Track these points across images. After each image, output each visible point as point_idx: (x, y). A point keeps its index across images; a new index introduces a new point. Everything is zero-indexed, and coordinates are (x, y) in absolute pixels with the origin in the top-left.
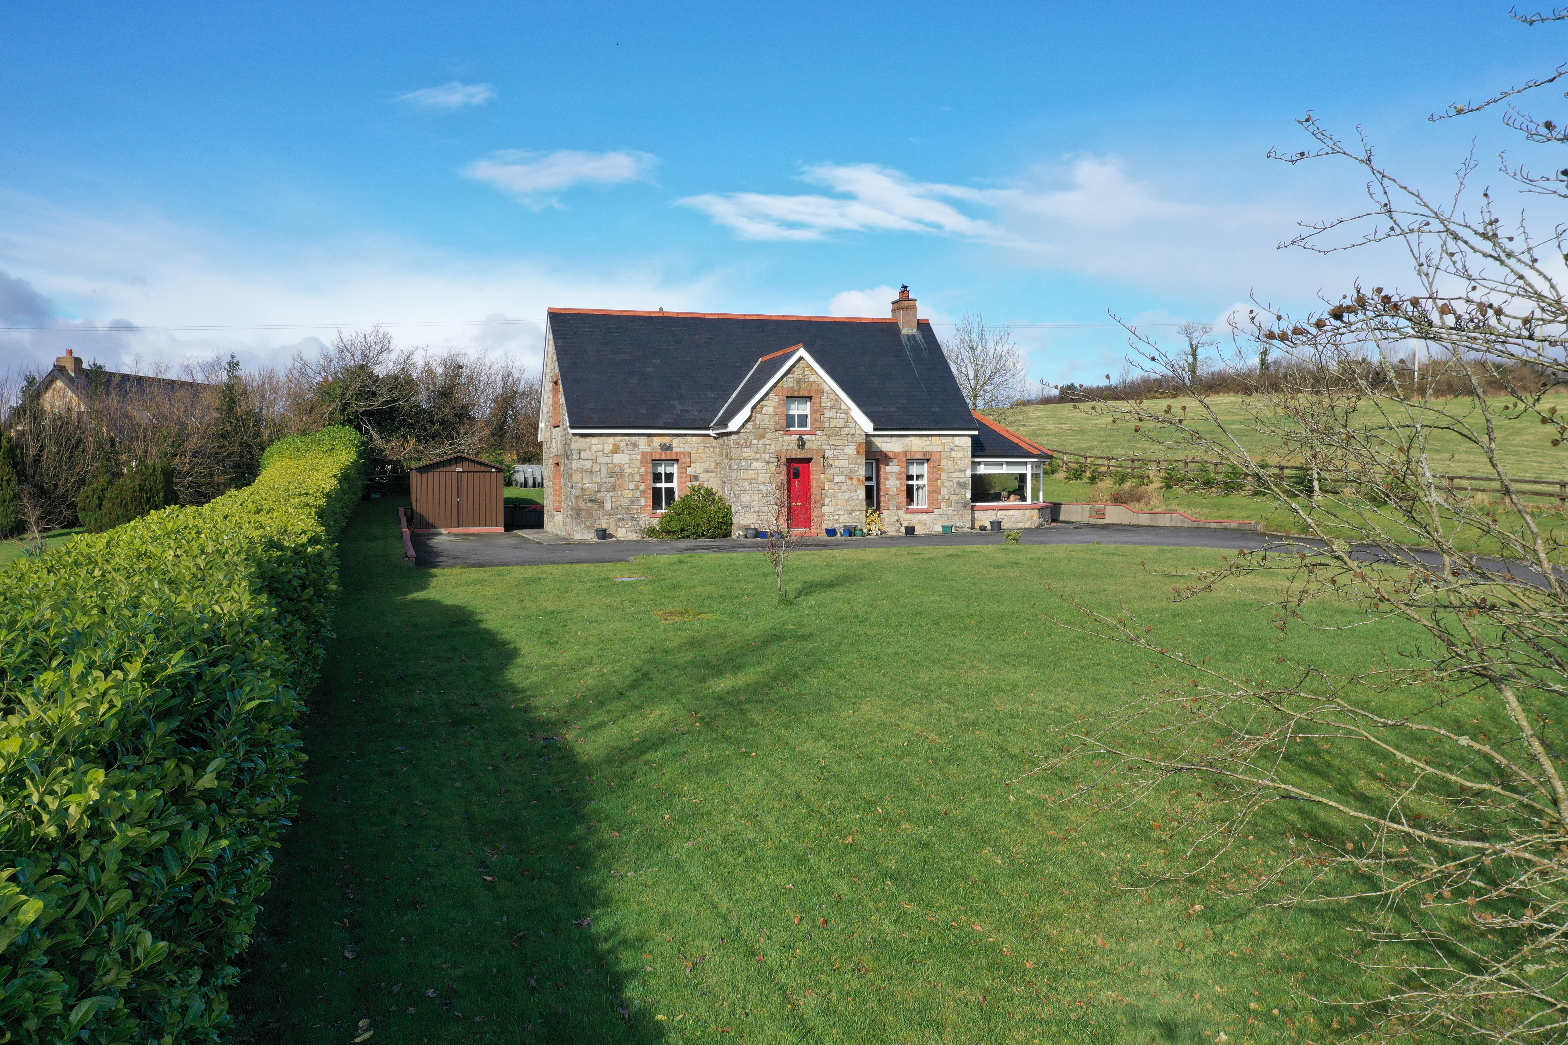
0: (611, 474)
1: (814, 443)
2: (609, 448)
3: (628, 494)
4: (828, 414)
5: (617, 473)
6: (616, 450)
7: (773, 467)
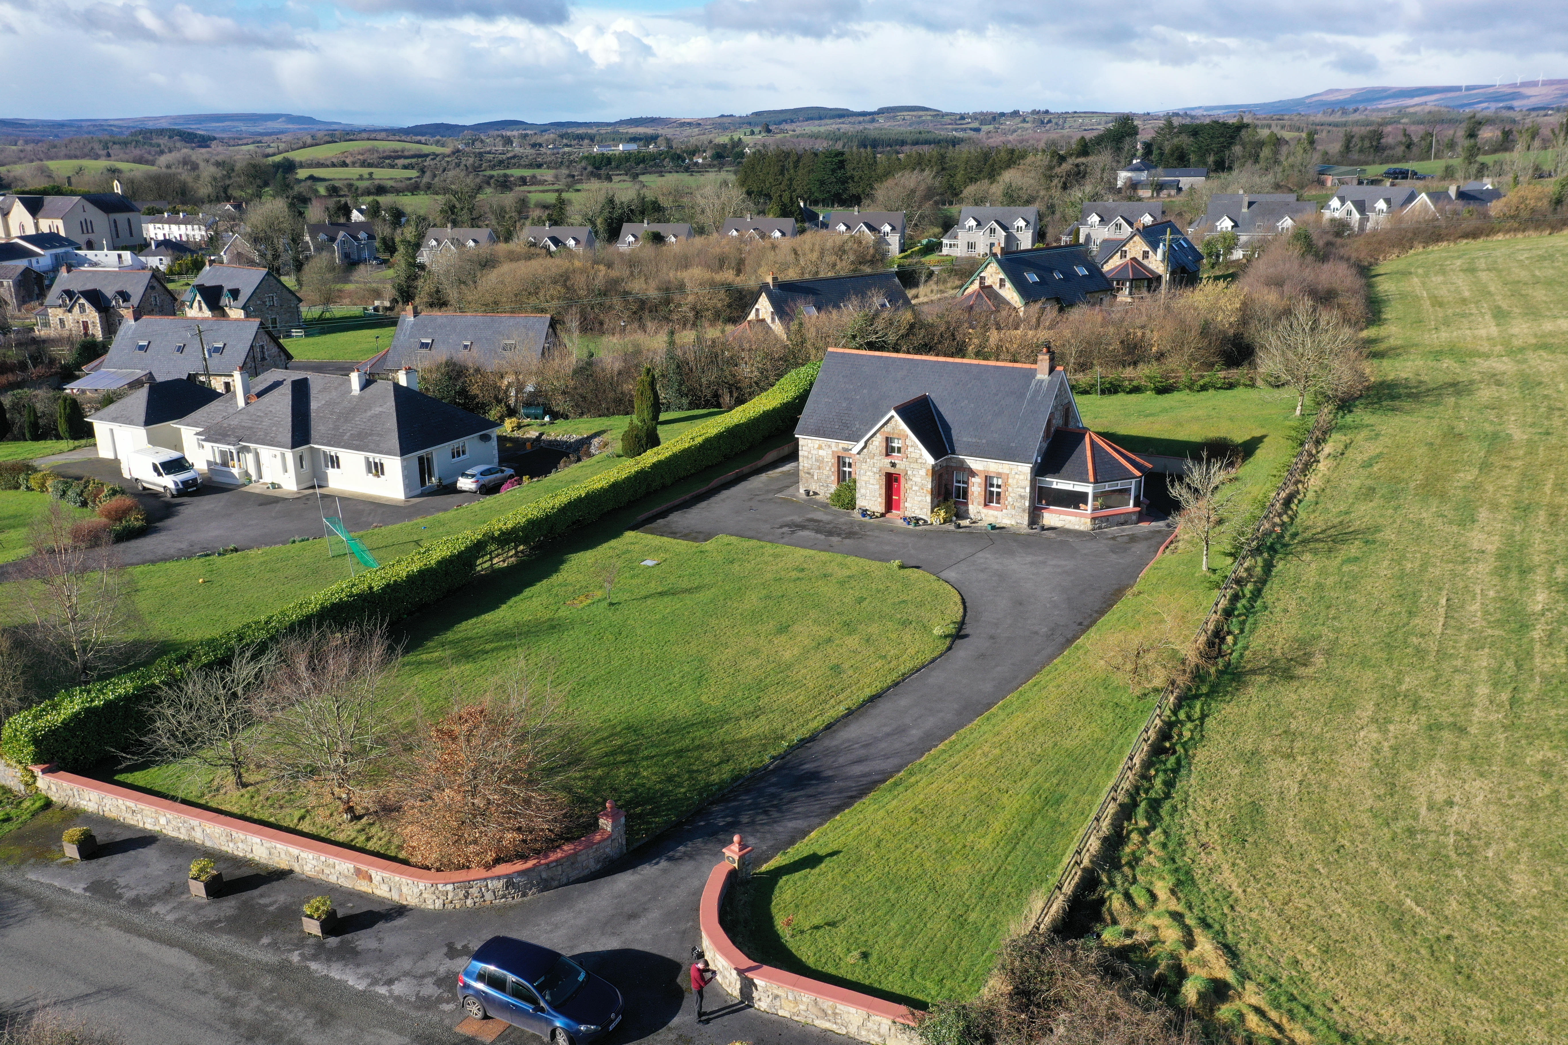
0: (817, 460)
1: (901, 465)
2: (816, 446)
3: (826, 472)
4: (910, 449)
5: (820, 460)
6: (820, 447)
7: (877, 476)
